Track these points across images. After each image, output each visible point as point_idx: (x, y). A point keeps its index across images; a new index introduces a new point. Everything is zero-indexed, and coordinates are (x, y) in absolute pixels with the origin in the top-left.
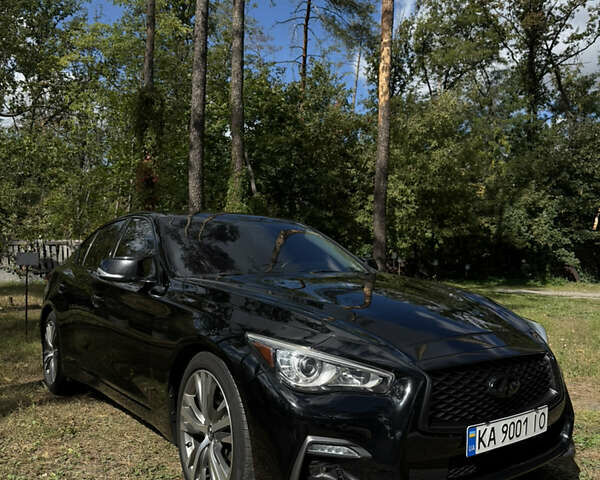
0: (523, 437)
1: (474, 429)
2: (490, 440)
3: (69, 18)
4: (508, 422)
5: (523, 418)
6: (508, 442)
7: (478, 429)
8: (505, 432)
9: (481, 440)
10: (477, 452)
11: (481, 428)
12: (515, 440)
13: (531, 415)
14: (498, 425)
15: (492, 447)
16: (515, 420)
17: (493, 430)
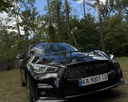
0: (99, 81)
1: (81, 79)
2: (87, 82)
3: (37, 16)
4: (93, 77)
5: (98, 76)
6: (93, 83)
7: (82, 79)
8: (92, 80)
9: (83, 82)
10: (83, 85)
11: (83, 79)
12: (96, 82)
13: (101, 76)
14: (89, 78)
15: (88, 84)
16: (95, 77)
17: (87, 79)
